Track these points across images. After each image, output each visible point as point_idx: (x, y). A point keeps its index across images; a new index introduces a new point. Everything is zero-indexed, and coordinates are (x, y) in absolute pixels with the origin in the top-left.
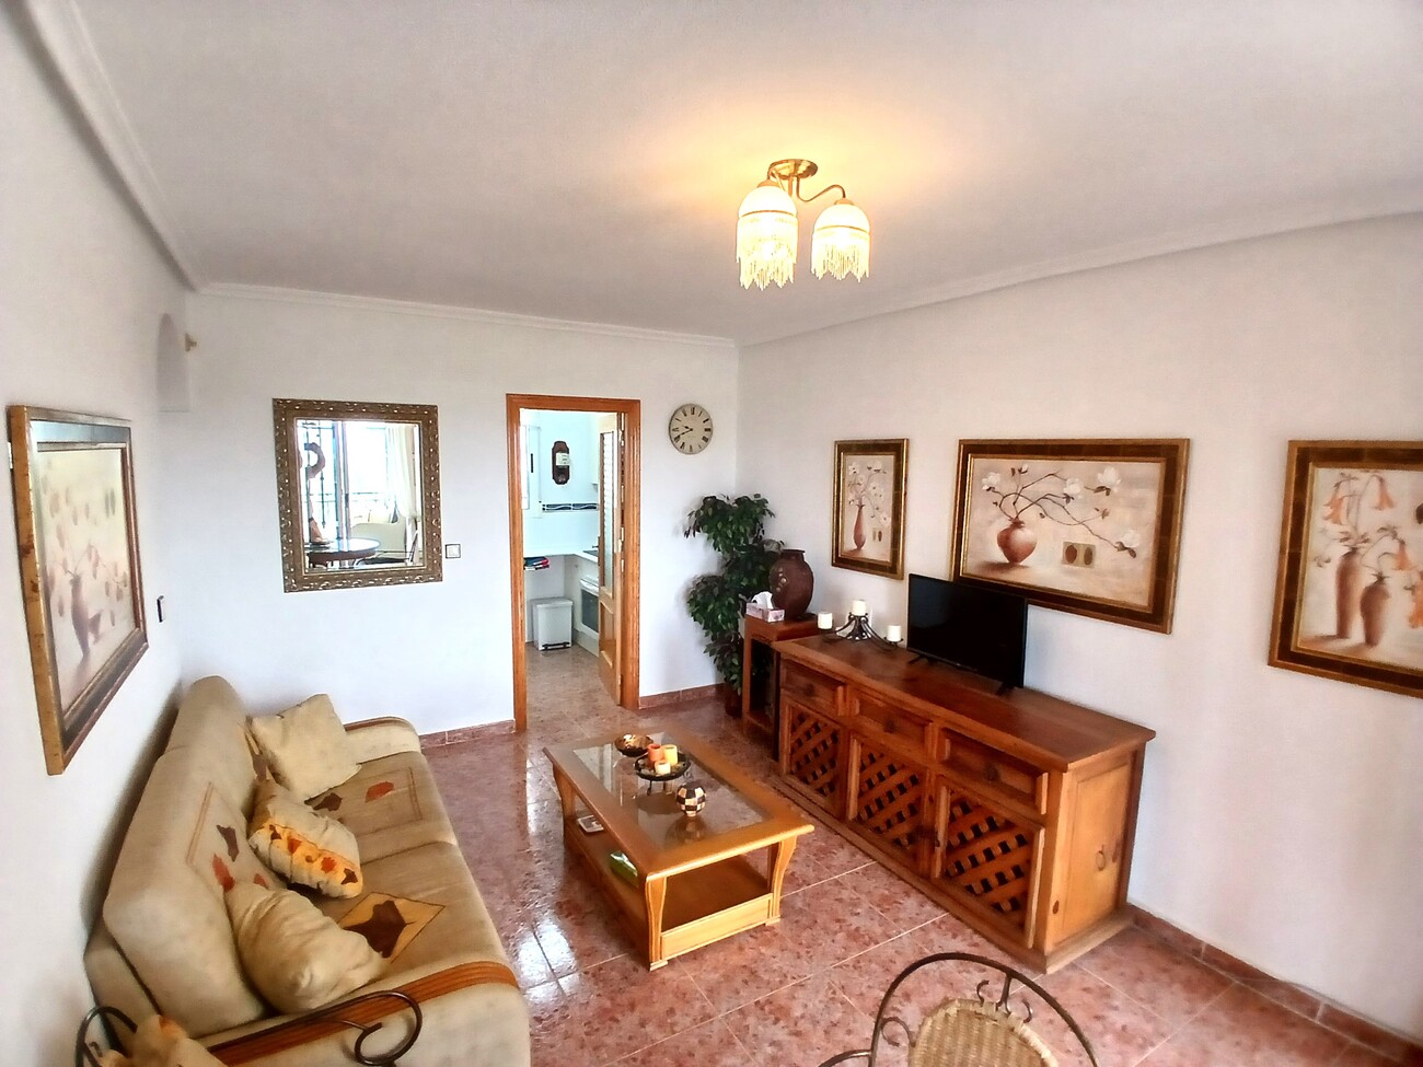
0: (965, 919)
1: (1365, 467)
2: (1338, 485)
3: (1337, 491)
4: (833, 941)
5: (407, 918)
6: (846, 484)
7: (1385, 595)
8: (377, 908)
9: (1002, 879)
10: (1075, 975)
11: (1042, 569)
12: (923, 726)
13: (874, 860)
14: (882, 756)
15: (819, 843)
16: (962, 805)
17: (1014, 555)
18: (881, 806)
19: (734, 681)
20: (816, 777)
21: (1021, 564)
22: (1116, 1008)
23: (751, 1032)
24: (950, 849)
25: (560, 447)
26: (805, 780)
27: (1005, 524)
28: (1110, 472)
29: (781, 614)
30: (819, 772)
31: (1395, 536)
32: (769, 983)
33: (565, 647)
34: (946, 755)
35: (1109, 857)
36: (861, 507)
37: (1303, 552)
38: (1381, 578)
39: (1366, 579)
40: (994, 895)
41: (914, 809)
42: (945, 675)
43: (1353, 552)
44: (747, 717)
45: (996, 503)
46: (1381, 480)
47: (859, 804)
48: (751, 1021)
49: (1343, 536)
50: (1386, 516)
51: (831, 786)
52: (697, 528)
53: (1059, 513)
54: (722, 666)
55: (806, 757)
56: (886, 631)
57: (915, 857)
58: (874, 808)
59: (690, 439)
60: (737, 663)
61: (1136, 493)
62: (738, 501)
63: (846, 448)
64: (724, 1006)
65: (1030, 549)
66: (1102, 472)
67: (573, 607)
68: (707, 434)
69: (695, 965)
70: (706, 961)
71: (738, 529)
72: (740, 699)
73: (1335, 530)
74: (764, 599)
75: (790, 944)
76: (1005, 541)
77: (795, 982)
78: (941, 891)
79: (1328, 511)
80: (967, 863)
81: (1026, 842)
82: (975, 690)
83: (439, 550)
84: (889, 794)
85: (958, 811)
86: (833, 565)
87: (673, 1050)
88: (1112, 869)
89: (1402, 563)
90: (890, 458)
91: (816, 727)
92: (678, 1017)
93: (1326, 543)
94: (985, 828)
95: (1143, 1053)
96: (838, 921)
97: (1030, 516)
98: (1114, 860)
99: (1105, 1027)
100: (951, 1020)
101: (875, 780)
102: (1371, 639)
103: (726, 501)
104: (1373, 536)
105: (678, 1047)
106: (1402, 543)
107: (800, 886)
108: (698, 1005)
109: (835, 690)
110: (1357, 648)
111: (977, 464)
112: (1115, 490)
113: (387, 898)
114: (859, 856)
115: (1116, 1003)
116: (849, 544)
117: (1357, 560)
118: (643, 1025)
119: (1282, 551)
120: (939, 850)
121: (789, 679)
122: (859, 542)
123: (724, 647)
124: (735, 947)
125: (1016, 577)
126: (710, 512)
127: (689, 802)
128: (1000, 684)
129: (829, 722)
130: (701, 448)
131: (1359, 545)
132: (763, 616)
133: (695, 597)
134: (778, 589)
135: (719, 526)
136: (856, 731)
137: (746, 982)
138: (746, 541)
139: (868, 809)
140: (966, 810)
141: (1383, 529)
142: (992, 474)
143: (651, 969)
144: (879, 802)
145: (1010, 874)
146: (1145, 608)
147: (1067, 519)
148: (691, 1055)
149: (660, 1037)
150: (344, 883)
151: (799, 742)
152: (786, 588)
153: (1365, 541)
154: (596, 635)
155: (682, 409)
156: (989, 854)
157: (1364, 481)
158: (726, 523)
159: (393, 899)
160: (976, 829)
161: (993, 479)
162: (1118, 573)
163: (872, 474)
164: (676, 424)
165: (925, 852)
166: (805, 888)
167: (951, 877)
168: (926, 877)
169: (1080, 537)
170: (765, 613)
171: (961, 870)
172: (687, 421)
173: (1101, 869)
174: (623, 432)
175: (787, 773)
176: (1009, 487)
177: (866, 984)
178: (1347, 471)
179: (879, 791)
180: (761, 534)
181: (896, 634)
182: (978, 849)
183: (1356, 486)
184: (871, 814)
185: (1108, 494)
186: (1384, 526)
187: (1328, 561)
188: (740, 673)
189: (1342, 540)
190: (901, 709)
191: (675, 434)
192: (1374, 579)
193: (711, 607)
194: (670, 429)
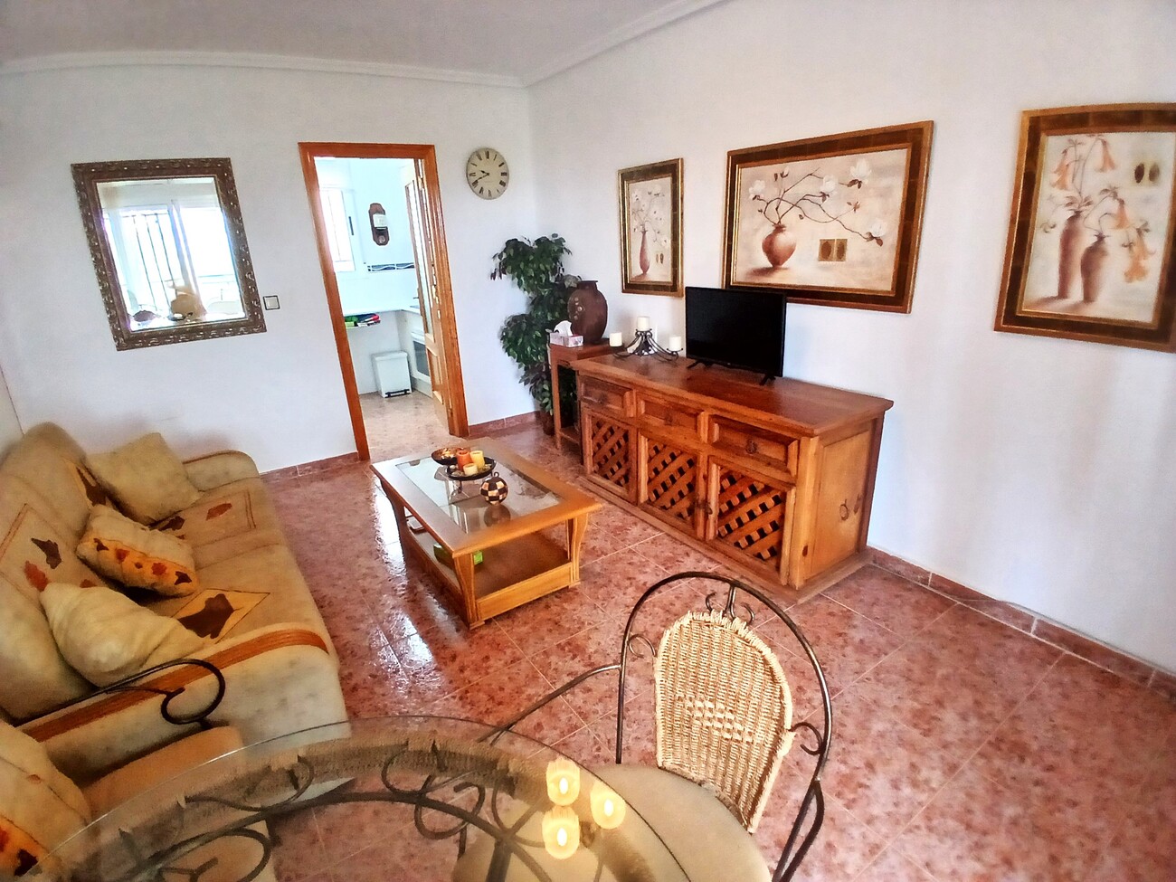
0: (735, 569)
1: (1090, 132)
2: (1065, 152)
3: (1064, 158)
4: (624, 594)
5: (234, 606)
6: (631, 213)
7: (1104, 253)
8: (209, 601)
9: (762, 533)
10: (822, 603)
11: (802, 270)
12: (696, 416)
13: (661, 531)
14: (665, 446)
15: (616, 524)
16: (729, 476)
17: (776, 259)
18: (665, 488)
19: (547, 404)
20: (613, 473)
21: (783, 266)
22: (855, 627)
23: (553, 667)
24: (721, 515)
25: (376, 209)
26: (606, 477)
27: (769, 229)
28: (861, 165)
29: (580, 340)
30: (616, 468)
31: (1115, 196)
32: (569, 629)
33: (406, 394)
34: (716, 437)
35: (852, 508)
36: (644, 233)
37: (1031, 220)
38: (1101, 238)
39: (1086, 240)
40: (756, 548)
41: (692, 487)
42: (718, 373)
43: (1077, 214)
44: (559, 432)
45: (761, 211)
46: (1104, 143)
47: (649, 488)
48: (553, 659)
49: (1067, 201)
50: (1109, 178)
51: (626, 477)
52: (502, 270)
53: (817, 213)
54: (536, 393)
55: (605, 457)
56: (668, 342)
57: (694, 525)
58: (661, 490)
59: (490, 184)
60: (547, 388)
61: (885, 182)
62: (538, 241)
63: (629, 176)
64: (530, 651)
65: (791, 251)
66: (855, 165)
67: (408, 357)
68: (504, 179)
69: (509, 622)
70: (518, 618)
71: (539, 267)
72: (552, 418)
73: (1061, 196)
74: (564, 328)
75: (588, 600)
76: (769, 247)
77: (591, 627)
78: (715, 549)
79: (1055, 178)
80: (734, 525)
81: (780, 501)
82: (740, 383)
83: (259, 303)
84: (672, 478)
85: (726, 483)
86: (623, 292)
87: (487, 688)
88: (854, 518)
89: (1121, 221)
90: (668, 180)
91: (611, 430)
92: (491, 662)
93: (1052, 209)
94: (748, 494)
95: (877, 661)
96: (629, 579)
97: (790, 219)
98: (855, 512)
99: (845, 641)
100: (685, 630)
101: (661, 467)
102: (1088, 297)
103: (527, 243)
104: (1096, 198)
105: (490, 685)
106: (1122, 202)
107: (598, 556)
108: (509, 651)
109: (622, 396)
110: (1076, 307)
111: (745, 173)
112: (865, 182)
113: (219, 592)
114: (650, 530)
115: (855, 623)
116: (636, 270)
117: (1080, 222)
118: (462, 671)
119: (1012, 221)
120: (712, 517)
121: (587, 394)
122: (644, 267)
123: (536, 376)
124: (542, 605)
125: (778, 279)
126: (512, 252)
127: (491, 493)
128: (763, 376)
129: (620, 425)
130: (500, 193)
131: (1083, 208)
132: (564, 343)
133: (507, 334)
134: (576, 317)
135: (522, 266)
136: (643, 429)
137: (550, 631)
138: (547, 280)
139: (656, 492)
140: (732, 481)
141: (1106, 190)
142: (757, 180)
143: (471, 628)
144: (664, 485)
145: (769, 528)
146: (889, 292)
147: (824, 217)
148: (502, 689)
149: (475, 679)
150: (177, 583)
151: (599, 446)
152: (582, 315)
153: (1089, 204)
154: (427, 379)
155: (477, 154)
156: (752, 515)
157: (1088, 145)
158: (527, 262)
159: (223, 593)
160: (741, 496)
161: (758, 187)
162: (865, 263)
163: (652, 197)
164: (473, 169)
165: (701, 519)
166: (604, 557)
167: (722, 538)
168: (703, 540)
169: (834, 233)
170: (566, 340)
171: (730, 530)
172: (483, 165)
173: (844, 519)
174: (422, 179)
175: (592, 473)
176: (772, 193)
177: (649, 623)
178: (1075, 137)
179: (664, 476)
180: (561, 272)
181: (677, 344)
182: (743, 513)
183: (1082, 150)
184: (658, 496)
185: (859, 187)
186: (1105, 187)
187: (1054, 226)
188: (551, 397)
189: (1068, 205)
190: (677, 404)
191: (473, 179)
192: (1095, 239)
193: (520, 340)
194: (469, 175)
